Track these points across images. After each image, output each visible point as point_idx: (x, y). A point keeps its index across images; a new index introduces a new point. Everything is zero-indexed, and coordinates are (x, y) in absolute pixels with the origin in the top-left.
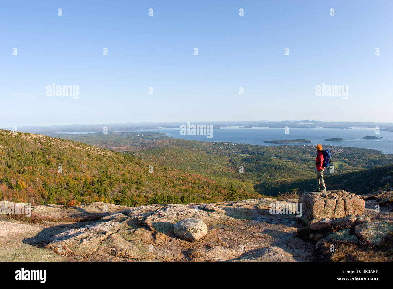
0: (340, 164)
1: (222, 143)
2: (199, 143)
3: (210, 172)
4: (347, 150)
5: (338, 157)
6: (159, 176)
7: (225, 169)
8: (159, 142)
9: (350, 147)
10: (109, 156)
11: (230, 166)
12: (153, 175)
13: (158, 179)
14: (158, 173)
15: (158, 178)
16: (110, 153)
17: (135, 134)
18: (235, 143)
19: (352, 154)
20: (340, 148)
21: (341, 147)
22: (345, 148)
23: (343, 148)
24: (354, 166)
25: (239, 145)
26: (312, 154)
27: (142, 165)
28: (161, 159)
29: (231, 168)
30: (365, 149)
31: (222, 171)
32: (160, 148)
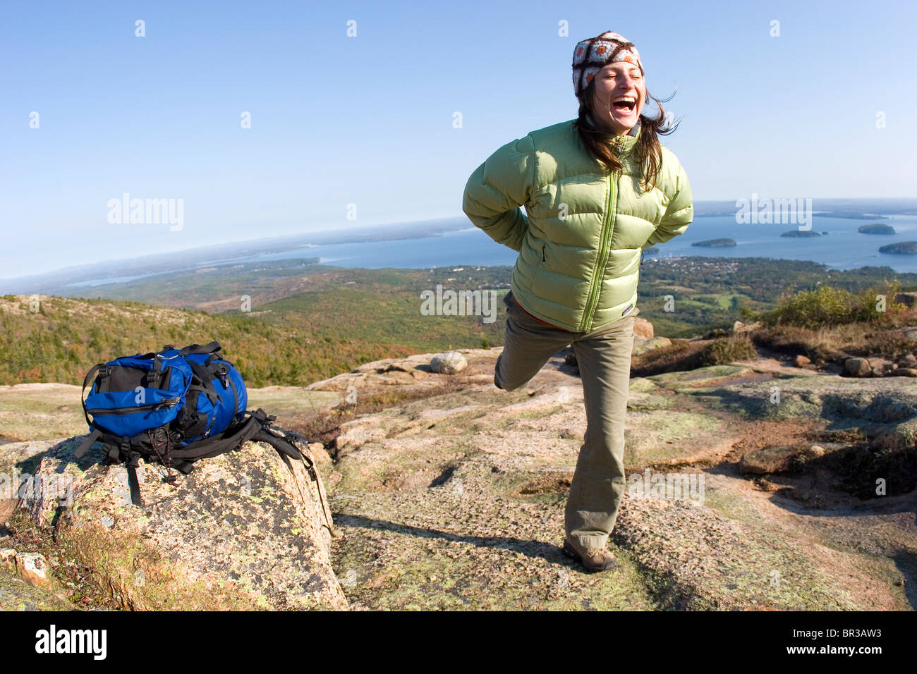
0: (731, 297)
1: (452, 268)
2: (398, 274)
3: (431, 339)
4: (745, 265)
5: (727, 283)
6: (315, 357)
7: (463, 327)
8: (305, 279)
9: (752, 258)
10: (198, 325)
11: (474, 321)
12: (303, 357)
13: (314, 365)
14: (314, 352)
15: (315, 362)
16: (199, 318)
17: (248, 267)
18: (482, 267)
19: (759, 275)
20: (729, 261)
21: (732, 259)
22: (741, 261)
23: (735, 260)
24: (764, 301)
25: (491, 270)
26: (664, 279)
27: (275, 336)
28: (314, 318)
29: (479, 326)
30: (787, 262)
31: (458, 334)
32: (309, 293)
